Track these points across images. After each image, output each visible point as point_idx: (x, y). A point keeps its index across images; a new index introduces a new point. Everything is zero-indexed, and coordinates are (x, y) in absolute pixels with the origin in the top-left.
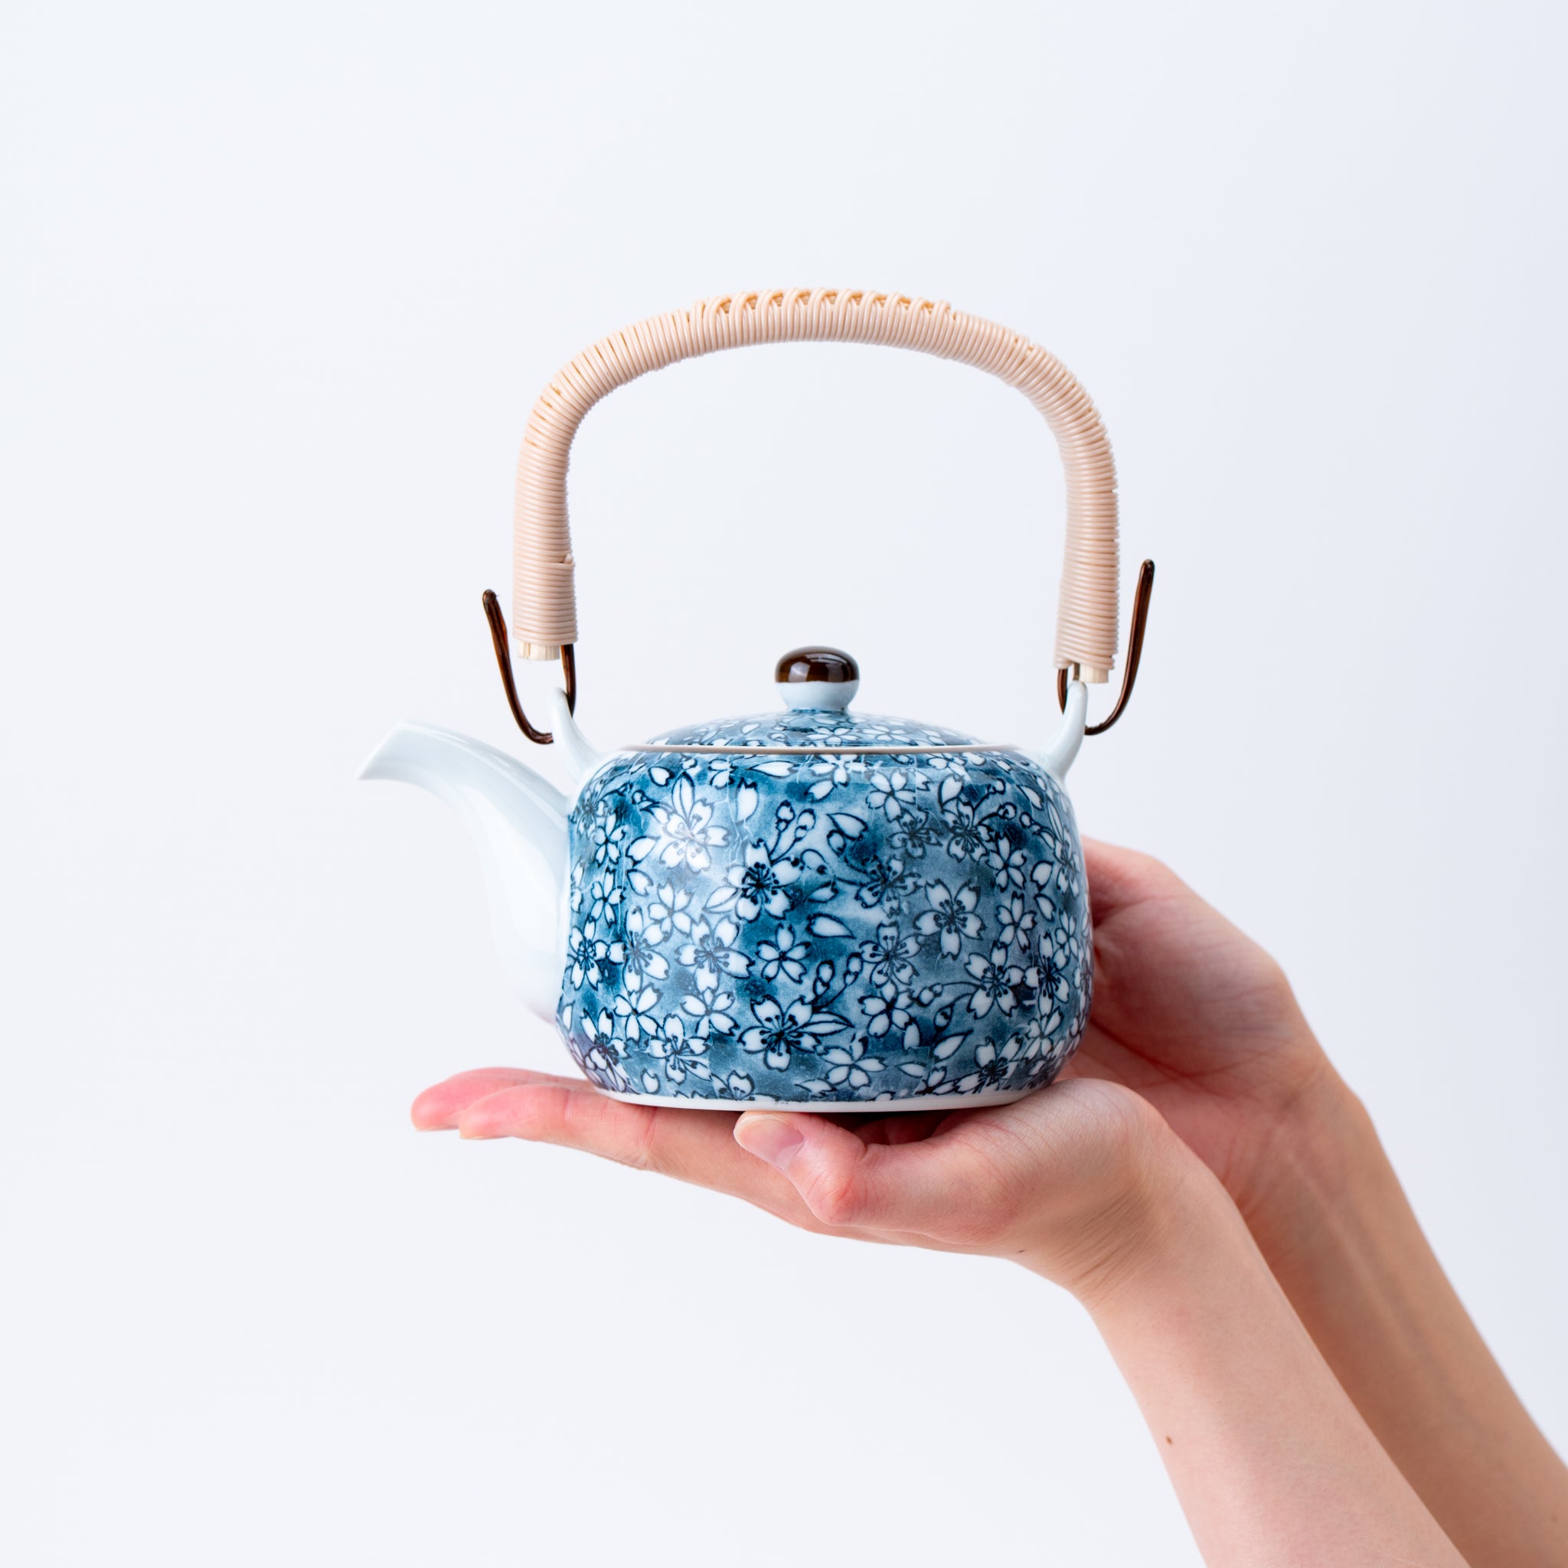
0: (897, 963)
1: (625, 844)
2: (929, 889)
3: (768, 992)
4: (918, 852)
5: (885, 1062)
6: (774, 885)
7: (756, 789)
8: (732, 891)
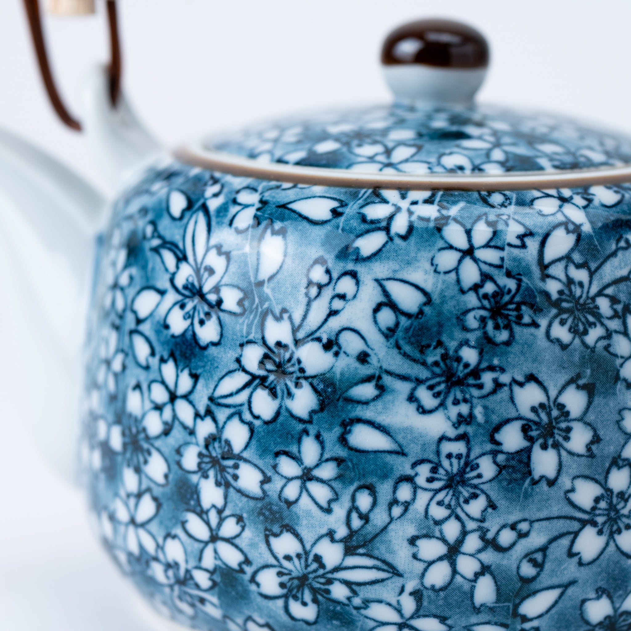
0: (465, 492)
1: (132, 292)
2: (517, 389)
3: (286, 521)
4: (504, 336)
5: (449, 622)
6: (299, 374)
7: (284, 237)
8: (246, 378)
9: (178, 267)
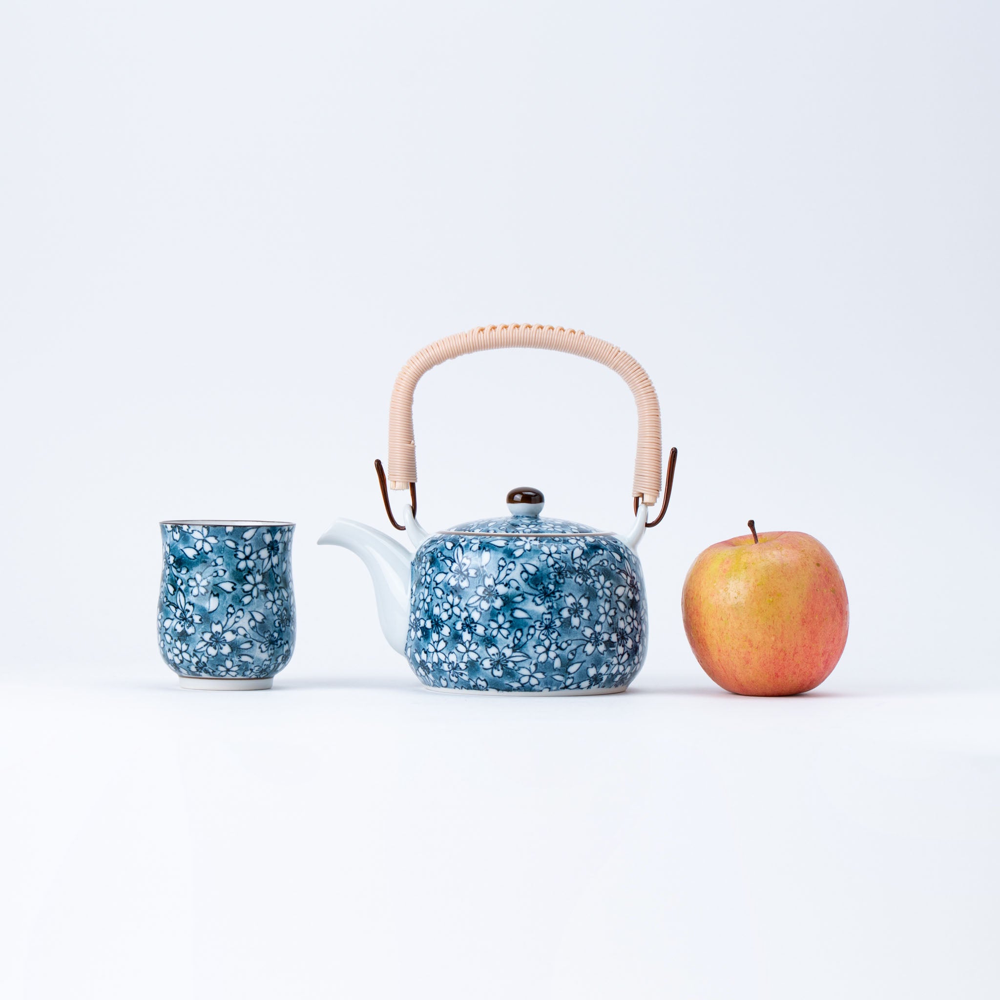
0: (551, 631)
1: (433, 575)
2: (566, 597)
3: (493, 643)
4: (562, 581)
5: (545, 674)
6: (496, 595)
7: (490, 552)
8: (479, 597)
9: (452, 565)
